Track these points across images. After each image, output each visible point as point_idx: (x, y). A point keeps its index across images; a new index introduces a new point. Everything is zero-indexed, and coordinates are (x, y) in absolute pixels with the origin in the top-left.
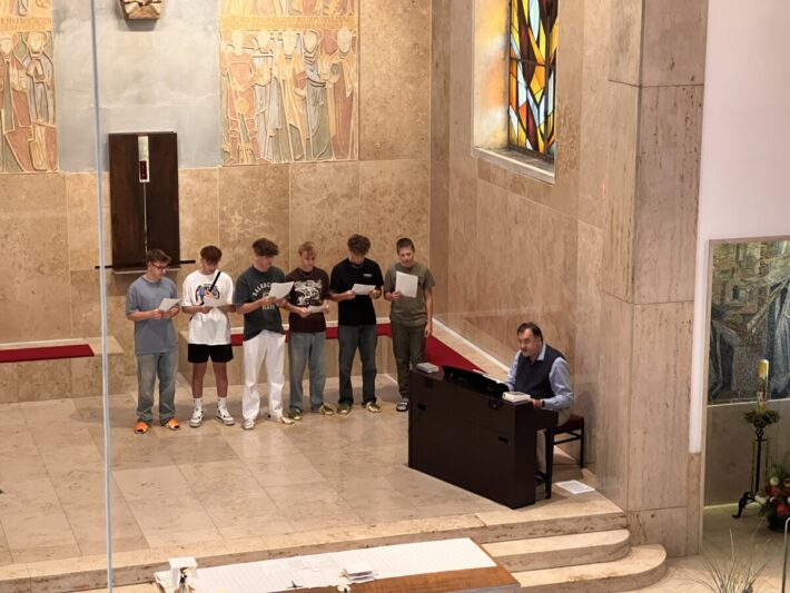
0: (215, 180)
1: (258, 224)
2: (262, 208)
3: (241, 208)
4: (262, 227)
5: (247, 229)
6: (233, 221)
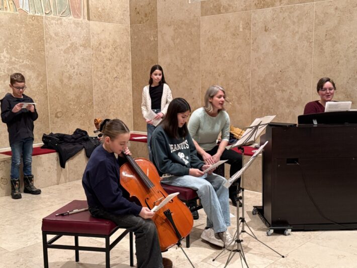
1: (23, 62)
2: (25, 49)
3: (9, 47)
4: (26, 64)
5: (14, 66)
6: (3, 58)
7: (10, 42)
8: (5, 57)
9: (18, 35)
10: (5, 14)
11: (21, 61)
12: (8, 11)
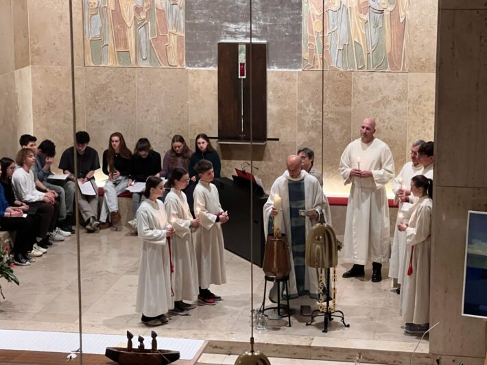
0: (296, 80)
6: (308, 112)
7: (316, 97)
9: (325, 91)
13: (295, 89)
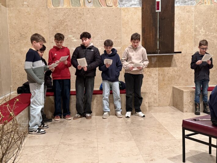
0: (193, 12)
1: (213, 34)
2: (215, 26)
3: (205, 26)
4: (215, 36)
5: (207, 37)
6: (201, 33)
7: (206, 22)
8: (202, 32)
9: (212, 18)
10: (204, 6)
11: (212, 34)
12: (207, 4)
13: (192, 18)
